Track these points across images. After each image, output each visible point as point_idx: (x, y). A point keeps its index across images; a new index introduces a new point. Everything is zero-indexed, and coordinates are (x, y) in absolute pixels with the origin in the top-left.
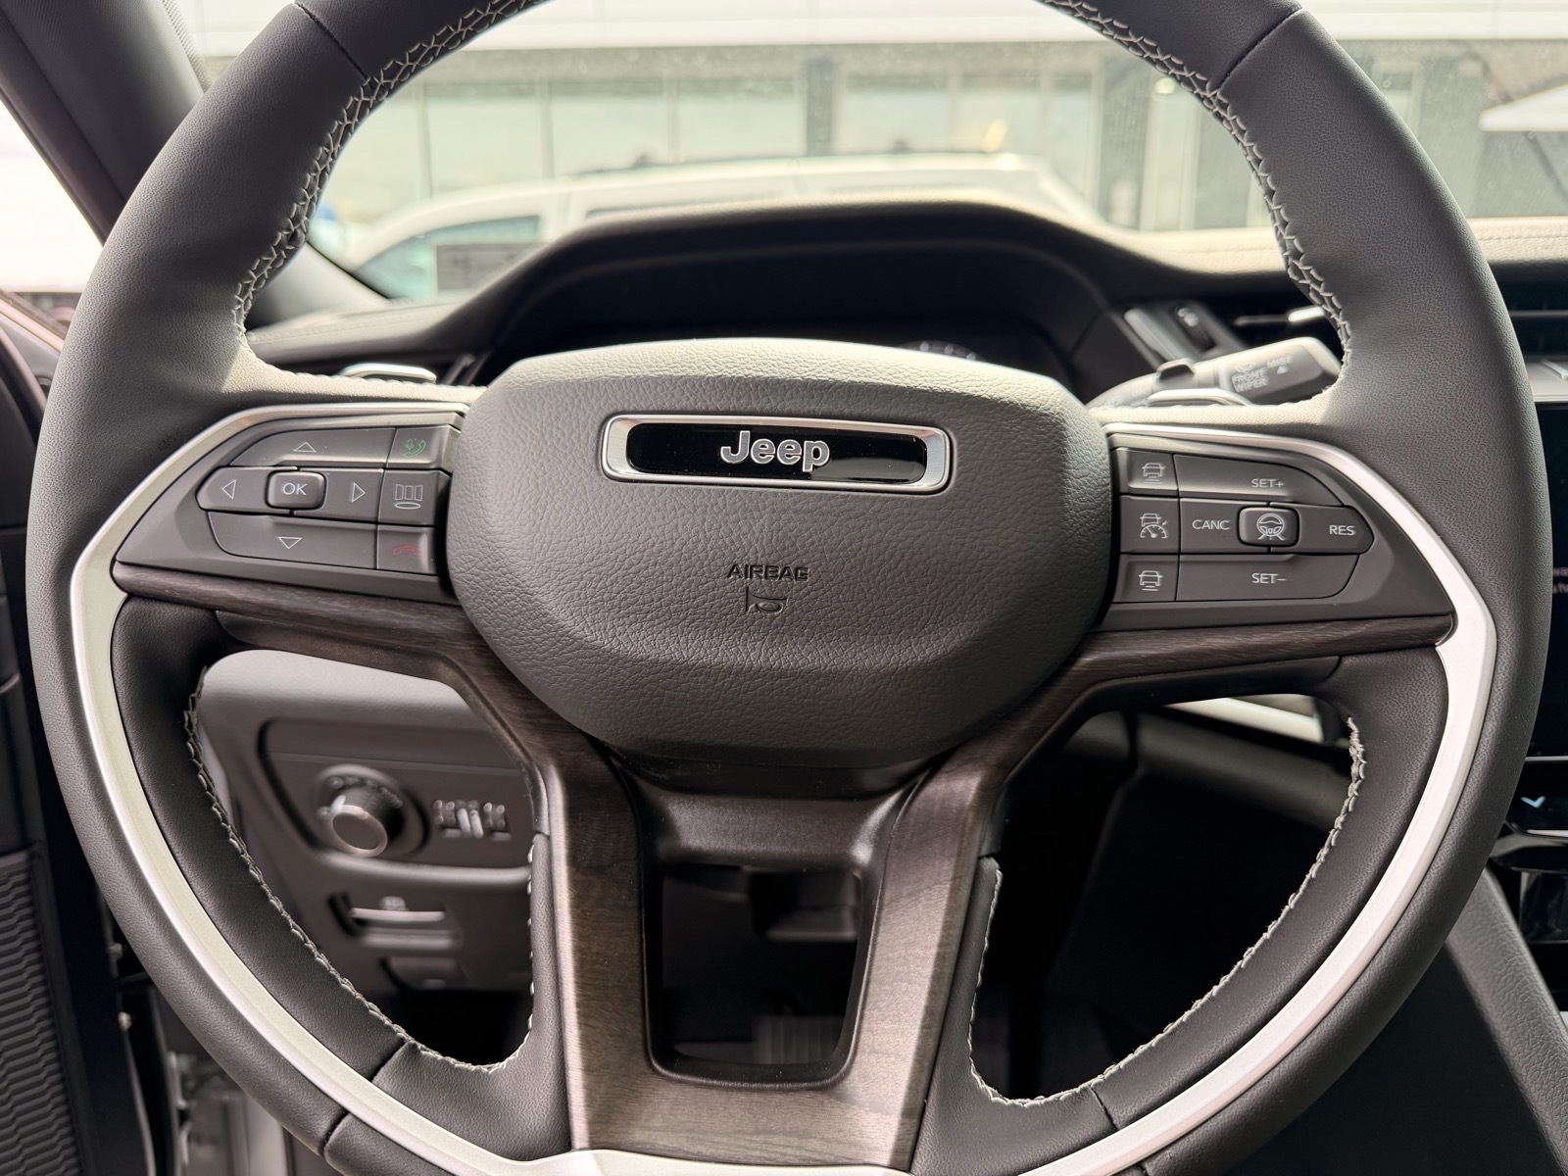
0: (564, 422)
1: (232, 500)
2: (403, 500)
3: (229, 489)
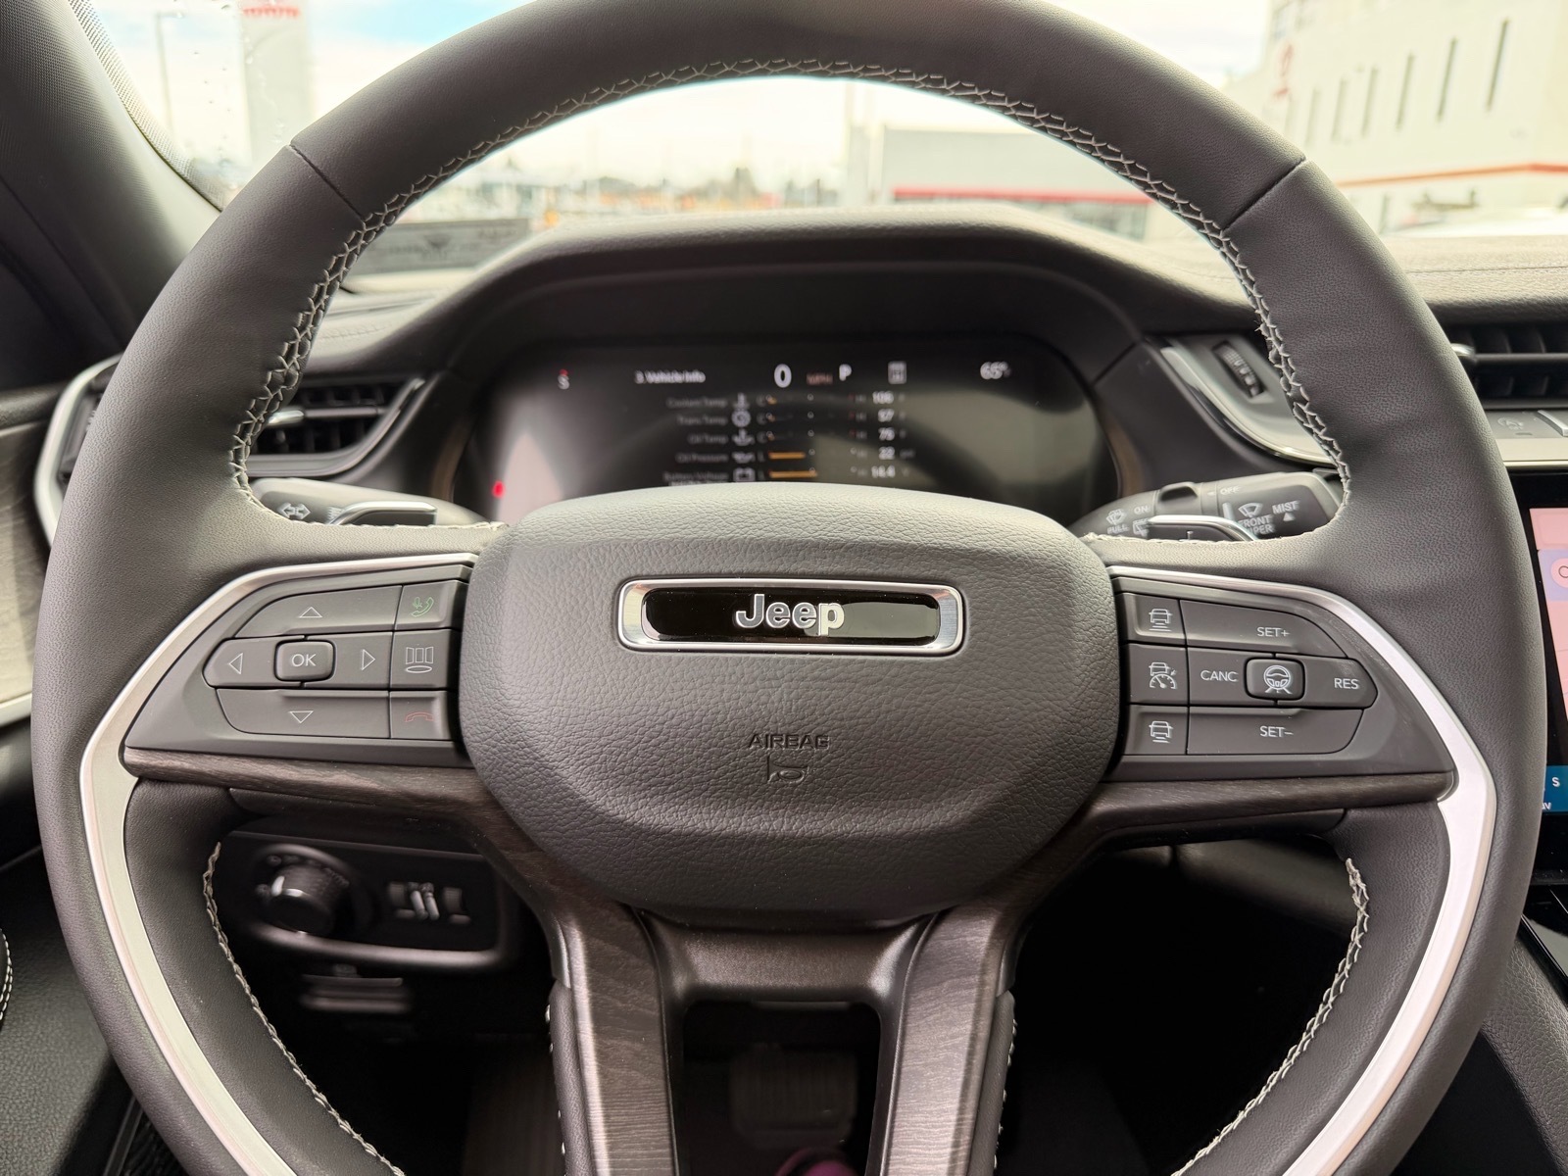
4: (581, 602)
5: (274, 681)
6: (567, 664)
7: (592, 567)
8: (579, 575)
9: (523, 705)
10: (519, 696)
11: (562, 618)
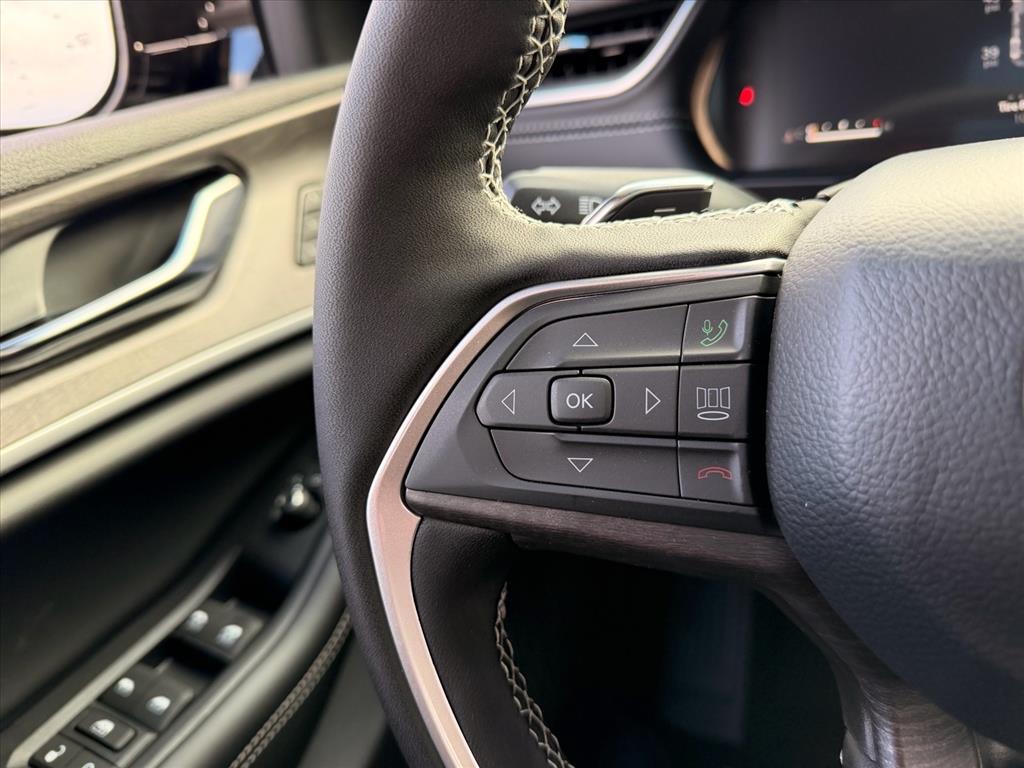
0: (960, 340)
1: (512, 414)
2: (707, 409)
3: (510, 404)
4: (967, 361)
5: (549, 424)
6: (943, 454)
7: (987, 305)
8: (964, 317)
9: (871, 502)
10: (866, 488)
11: (935, 384)
